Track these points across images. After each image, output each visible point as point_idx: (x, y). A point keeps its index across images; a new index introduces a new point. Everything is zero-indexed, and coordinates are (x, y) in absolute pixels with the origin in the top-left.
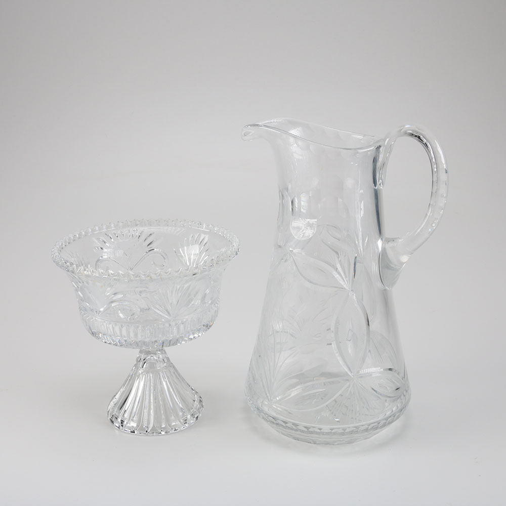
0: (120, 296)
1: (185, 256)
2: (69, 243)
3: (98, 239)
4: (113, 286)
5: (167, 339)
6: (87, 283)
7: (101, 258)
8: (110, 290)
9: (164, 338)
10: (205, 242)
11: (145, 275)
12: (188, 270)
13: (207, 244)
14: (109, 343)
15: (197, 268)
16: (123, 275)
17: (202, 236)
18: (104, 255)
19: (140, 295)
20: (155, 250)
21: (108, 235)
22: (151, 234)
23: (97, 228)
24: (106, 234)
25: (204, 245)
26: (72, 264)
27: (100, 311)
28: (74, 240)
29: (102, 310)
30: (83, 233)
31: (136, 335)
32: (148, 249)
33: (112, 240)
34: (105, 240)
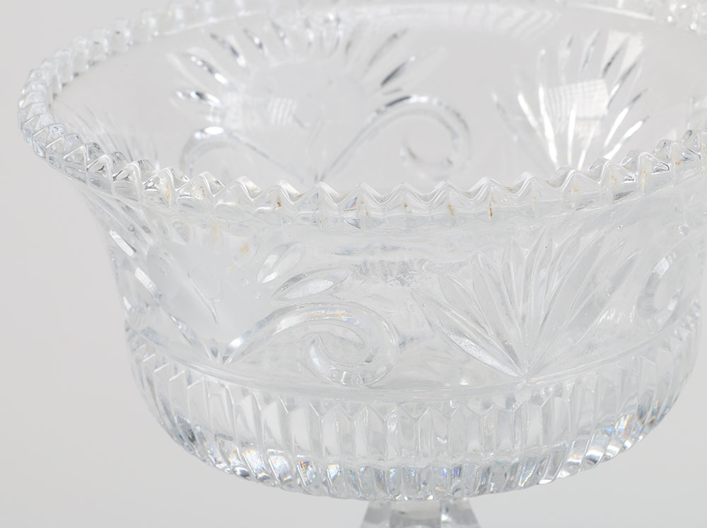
0: (320, 285)
1: (541, 125)
2: (76, 75)
3: (185, 56)
4: (287, 246)
5: (501, 459)
6: (184, 235)
7: (198, 135)
8: (276, 263)
9: (488, 458)
10: (626, 63)
11: (426, 199)
12: (597, 177)
13: (639, 72)
14: (263, 479)
15: (633, 166)
16: (337, 200)
17: (615, 40)
18: (210, 125)
19: (403, 283)
20: (414, 99)
21: (223, 42)
22: (395, 36)
23: (179, 14)
24: (214, 37)
25: (624, 78)
26: (95, 149)
27: (229, 350)
28: (93, 64)
29: (237, 343)
30: (127, 34)
31: (378, 443)
32: (383, 97)
33: (242, 61)
34: (213, 62)
